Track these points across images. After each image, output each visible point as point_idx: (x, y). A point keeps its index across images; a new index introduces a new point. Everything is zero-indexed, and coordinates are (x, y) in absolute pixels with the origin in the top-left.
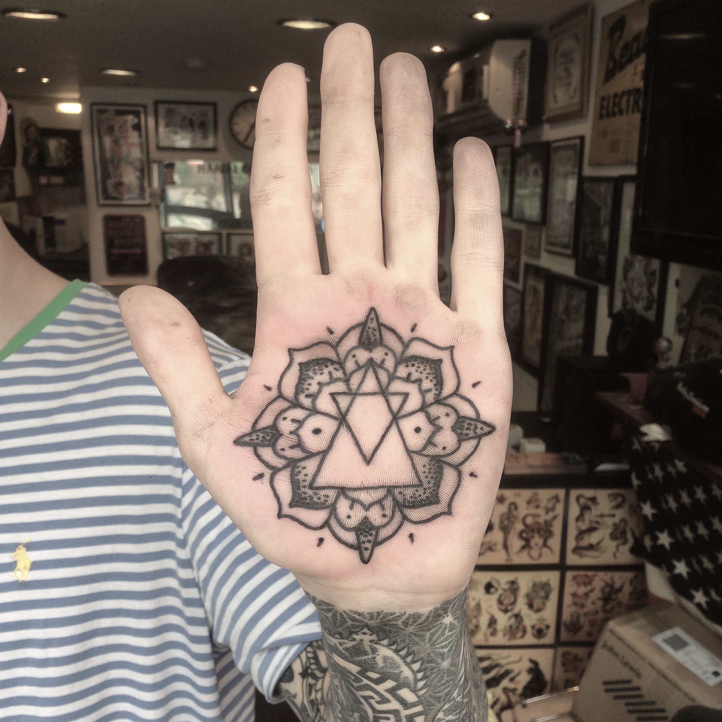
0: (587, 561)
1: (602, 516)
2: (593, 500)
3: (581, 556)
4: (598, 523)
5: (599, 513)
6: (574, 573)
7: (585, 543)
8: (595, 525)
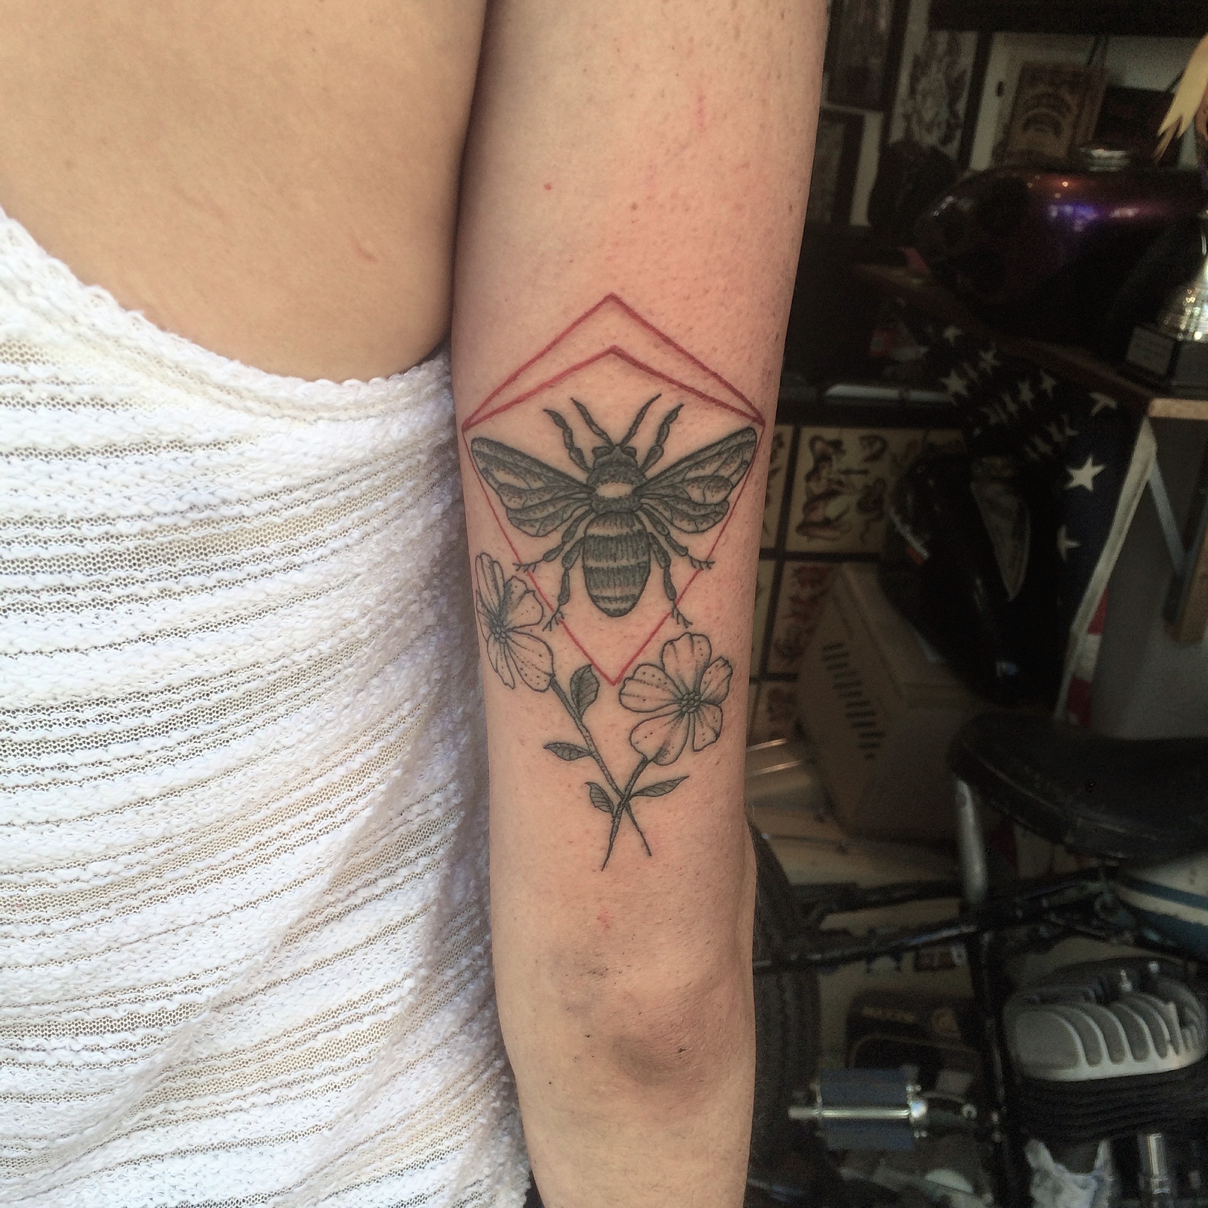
0: (818, 545)
1: (848, 472)
2: (837, 445)
3: (811, 537)
4: (840, 483)
5: (843, 467)
6: (797, 565)
7: (817, 516)
8: (835, 487)
